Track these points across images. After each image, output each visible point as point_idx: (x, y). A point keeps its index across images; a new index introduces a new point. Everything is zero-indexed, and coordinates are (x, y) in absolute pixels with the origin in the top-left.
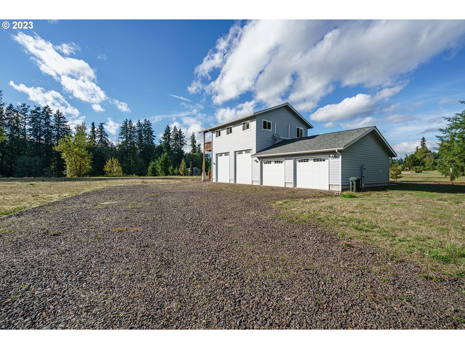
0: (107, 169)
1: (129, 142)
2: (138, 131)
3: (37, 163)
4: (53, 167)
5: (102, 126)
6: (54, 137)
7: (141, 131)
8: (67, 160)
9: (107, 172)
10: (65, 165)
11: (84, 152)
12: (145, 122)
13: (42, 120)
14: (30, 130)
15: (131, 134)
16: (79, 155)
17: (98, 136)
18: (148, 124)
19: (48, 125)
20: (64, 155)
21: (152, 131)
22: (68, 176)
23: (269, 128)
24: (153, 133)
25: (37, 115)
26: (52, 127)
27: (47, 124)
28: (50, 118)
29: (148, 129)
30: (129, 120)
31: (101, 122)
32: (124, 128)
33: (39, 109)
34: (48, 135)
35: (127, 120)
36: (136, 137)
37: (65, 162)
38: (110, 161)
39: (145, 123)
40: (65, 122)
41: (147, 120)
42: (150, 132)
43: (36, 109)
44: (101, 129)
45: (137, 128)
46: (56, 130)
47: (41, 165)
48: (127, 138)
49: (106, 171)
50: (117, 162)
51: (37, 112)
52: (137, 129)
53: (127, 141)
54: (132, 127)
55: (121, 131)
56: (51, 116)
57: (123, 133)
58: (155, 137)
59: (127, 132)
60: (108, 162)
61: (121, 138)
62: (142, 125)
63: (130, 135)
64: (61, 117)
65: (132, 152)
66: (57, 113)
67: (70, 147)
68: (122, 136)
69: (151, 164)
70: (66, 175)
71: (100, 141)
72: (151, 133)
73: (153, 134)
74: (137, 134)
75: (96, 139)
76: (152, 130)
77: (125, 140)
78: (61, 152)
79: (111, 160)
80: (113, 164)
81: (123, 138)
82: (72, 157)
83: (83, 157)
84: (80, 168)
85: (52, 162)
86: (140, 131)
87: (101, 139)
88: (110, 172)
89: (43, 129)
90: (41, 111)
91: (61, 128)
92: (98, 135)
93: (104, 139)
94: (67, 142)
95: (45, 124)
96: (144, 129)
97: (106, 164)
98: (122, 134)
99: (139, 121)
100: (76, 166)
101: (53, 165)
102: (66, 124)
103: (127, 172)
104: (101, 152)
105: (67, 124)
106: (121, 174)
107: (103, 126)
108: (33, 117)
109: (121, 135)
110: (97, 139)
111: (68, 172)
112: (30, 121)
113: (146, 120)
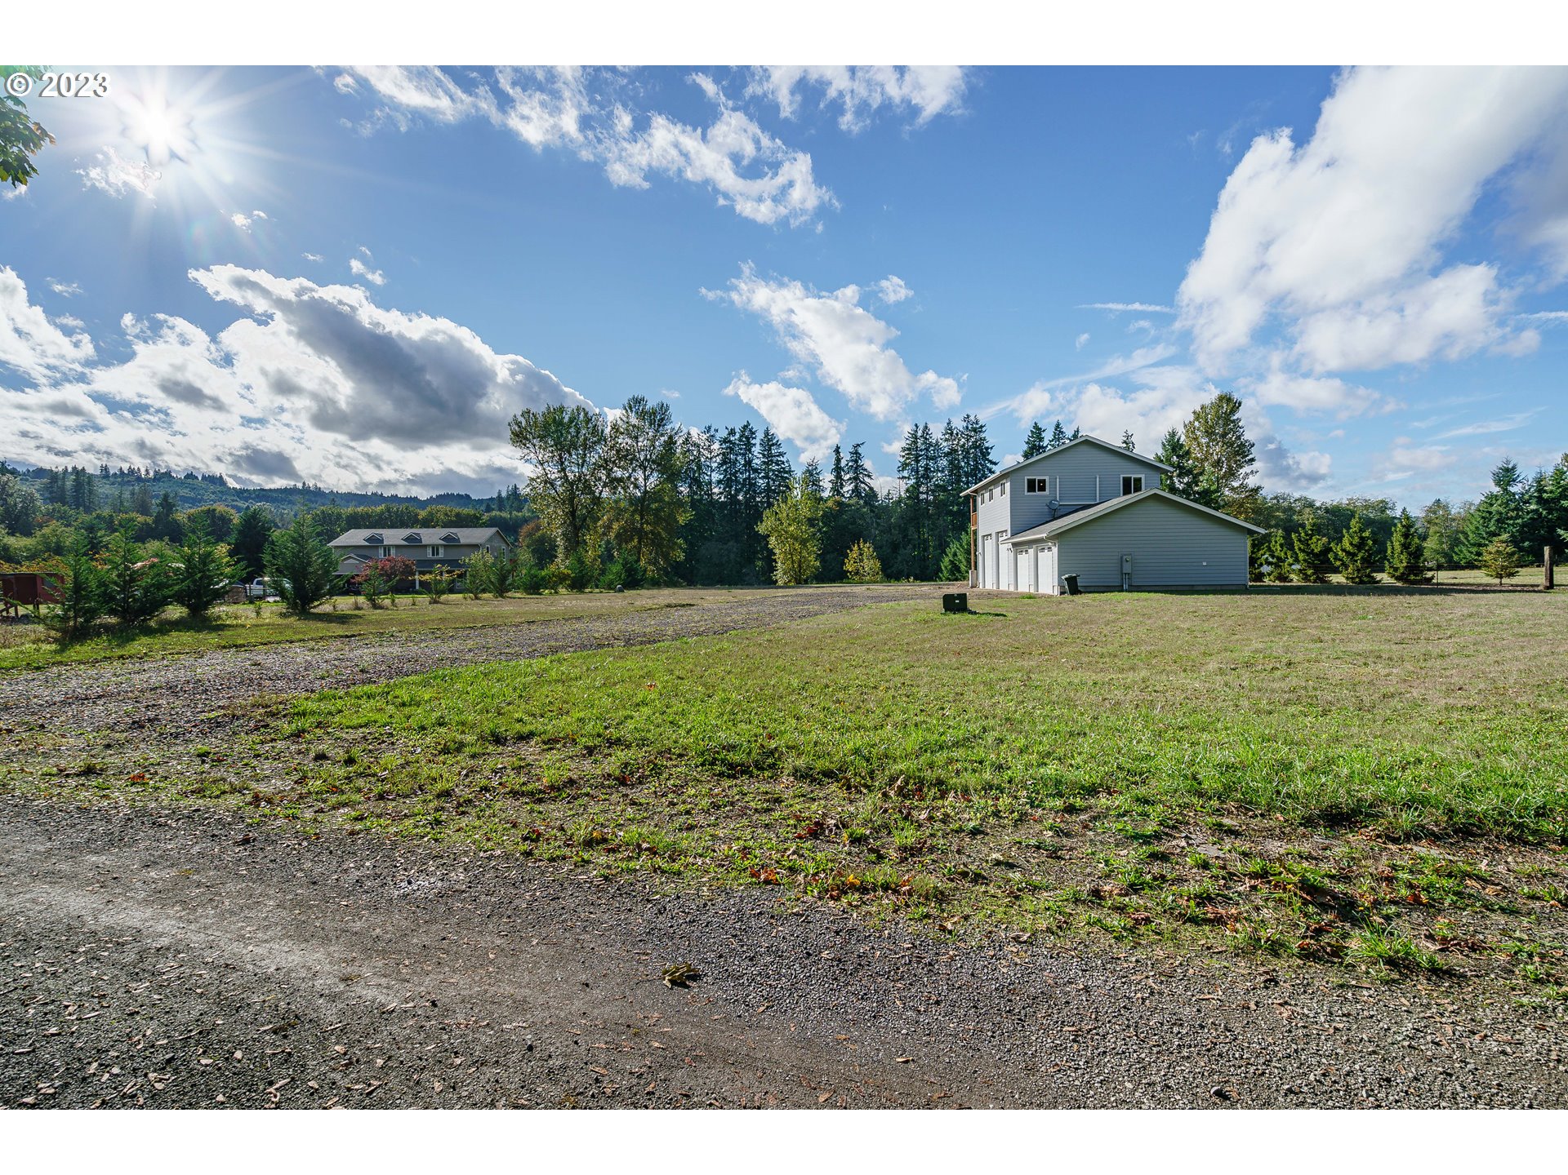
0: (849, 567)
1: (923, 489)
2: (947, 455)
3: (732, 556)
4: (759, 563)
5: (856, 453)
6: (761, 493)
7: (957, 451)
8: (777, 551)
9: (850, 573)
10: (775, 561)
11: (806, 531)
12: (965, 424)
13: (739, 458)
14: (719, 482)
15: (927, 464)
16: (796, 539)
17: (850, 479)
18: (975, 430)
19: (750, 466)
20: (772, 540)
21: (987, 448)
22: (780, 583)
23: (1042, 489)
24: (989, 454)
25: (730, 448)
26: (756, 471)
27: (749, 463)
28: (753, 449)
29: (975, 446)
30: (921, 427)
31: (854, 443)
32: (909, 449)
33: (732, 432)
34: (749, 490)
35: (916, 425)
36: (942, 471)
37: (775, 554)
38: (856, 548)
39: (967, 427)
40: (781, 454)
41: (972, 418)
42: (982, 453)
43: (729, 434)
44: (856, 461)
45: (945, 444)
46: (763, 477)
47: (738, 559)
48: (917, 478)
49: (848, 571)
50: (871, 549)
51: (730, 442)
52: (945, 446)
53: (918, 485)
54: (930, 445)
55: (902, 460)
56: (755, 445)
57: (907, 465)
58: (995, 464)
59: (917, 461)
60: (851, 551)
61: (904, 478)
62: (957, 434)
63: (927, 469)
64: (773, 445)
65: (932, 515)
66: (766, 437)
67: (782, 524)
68: (905, 474)
69: (948, 550)
70: (777, 581)
71: (853, 491)
72: (985, 453)
73: (990, 457)
74: (944, 462)
75: (845, 489)
76: (987, 445)
77: (912, 482)
78: (769, 536)
79: (859, 546)
80: (861, 554)
81: (909, 478)
82: (785, 545)
83: (804, 542)
84: (799, 566)
85: (758, 553)
86: (953, 451)
87: (856, 487)
88: (857, 573)
89: (741, 477)
90: (737, 436)
91: (774, 471)
92: (848, 477)
93: (863, 485)
94: (777, 513)
95: (744, 465)
96: (964, 445)
97: (847, 556)
98: (904, 466)
99: (949, 424)
100: (793, 562)
101: (760, 559)
102: (782, 459)
103: (918, 572)
104: (854, 523)
105: (784, 459)
106: (879, 578)
107: (860, 450)
108: (724, 454)
109: (903, 470)
110: (848, 488)
111: (780, 575)
112: (719, 464)
113: (968, 416)
